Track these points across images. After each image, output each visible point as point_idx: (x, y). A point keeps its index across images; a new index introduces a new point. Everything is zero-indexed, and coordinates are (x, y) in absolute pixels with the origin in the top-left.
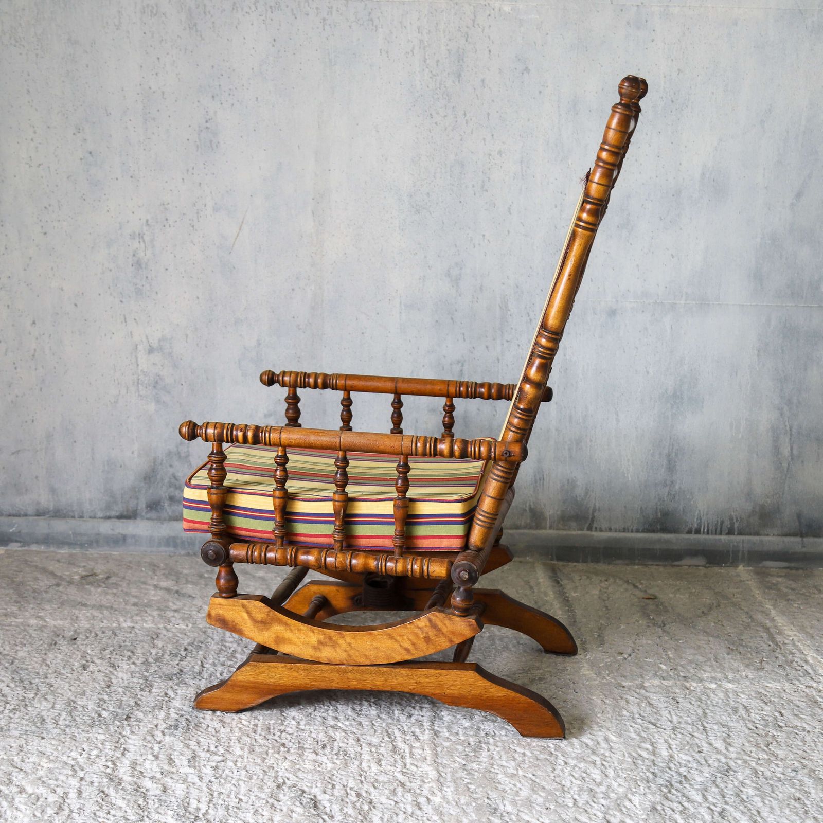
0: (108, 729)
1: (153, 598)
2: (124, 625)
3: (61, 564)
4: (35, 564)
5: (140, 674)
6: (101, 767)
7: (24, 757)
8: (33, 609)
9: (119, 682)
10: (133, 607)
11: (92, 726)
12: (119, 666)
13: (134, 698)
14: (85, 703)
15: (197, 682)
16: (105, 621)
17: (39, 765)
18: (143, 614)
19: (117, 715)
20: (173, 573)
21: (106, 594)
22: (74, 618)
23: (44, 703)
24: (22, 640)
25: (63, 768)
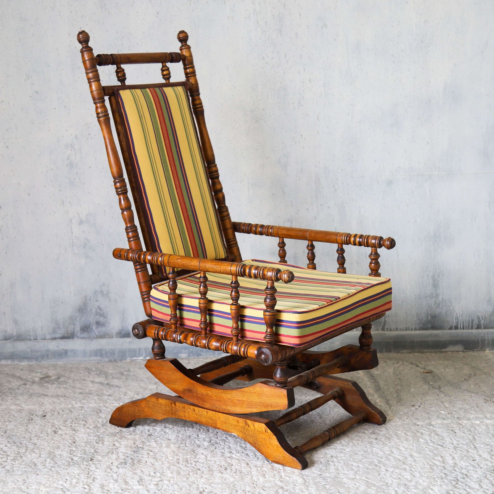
0: (79, 467)
1: (92, 389)
2: (76, 406)
3: (24, 372)
4: (6, 372)
5: (94, 434)
6: (81, 488)
7: (28, 486)
8: (11, 399)
9: (80, 439)
10: (80, 395)
11: (69, 465)
12: (78, 431)
13: (94, 448)
14: (61, 453)
15: (133, 437)
16: (63, 404)
17: (39, 490)
18: (87, 398)
19: (84, 459)
20: (103, 373)
21: (60, 388)
22: (41, 403)
23: (33, 454)
24: (9, 419)
25: (56, 490)
